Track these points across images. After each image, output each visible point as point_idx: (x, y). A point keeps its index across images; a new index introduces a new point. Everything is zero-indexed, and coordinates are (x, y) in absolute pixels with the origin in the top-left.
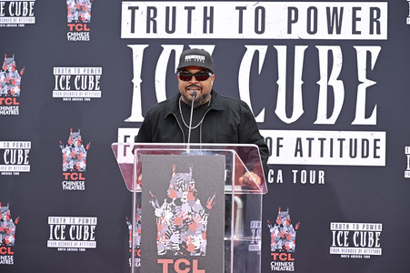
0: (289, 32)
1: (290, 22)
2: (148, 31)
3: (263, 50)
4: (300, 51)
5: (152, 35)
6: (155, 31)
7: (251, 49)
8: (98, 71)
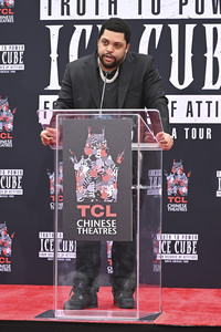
0: (181, 13)
1: (181, 5)
2: (63, 14)
3: (159, 28)
4: (190, 29)
5: (66, 17)
6: (68, 14)
7: (149, 28)
8: (21, 48)
